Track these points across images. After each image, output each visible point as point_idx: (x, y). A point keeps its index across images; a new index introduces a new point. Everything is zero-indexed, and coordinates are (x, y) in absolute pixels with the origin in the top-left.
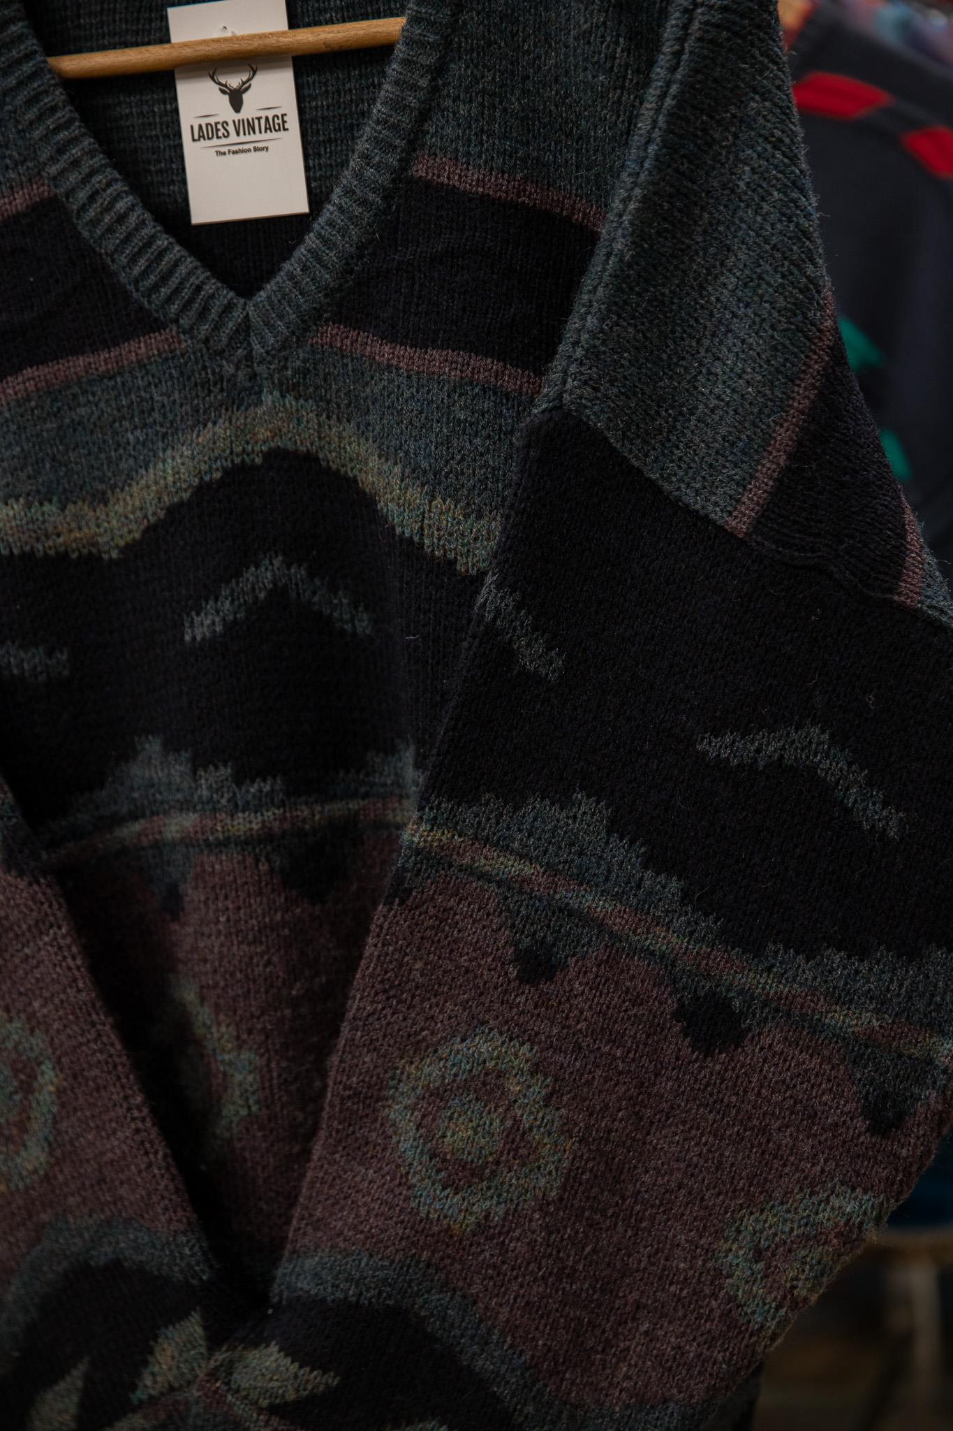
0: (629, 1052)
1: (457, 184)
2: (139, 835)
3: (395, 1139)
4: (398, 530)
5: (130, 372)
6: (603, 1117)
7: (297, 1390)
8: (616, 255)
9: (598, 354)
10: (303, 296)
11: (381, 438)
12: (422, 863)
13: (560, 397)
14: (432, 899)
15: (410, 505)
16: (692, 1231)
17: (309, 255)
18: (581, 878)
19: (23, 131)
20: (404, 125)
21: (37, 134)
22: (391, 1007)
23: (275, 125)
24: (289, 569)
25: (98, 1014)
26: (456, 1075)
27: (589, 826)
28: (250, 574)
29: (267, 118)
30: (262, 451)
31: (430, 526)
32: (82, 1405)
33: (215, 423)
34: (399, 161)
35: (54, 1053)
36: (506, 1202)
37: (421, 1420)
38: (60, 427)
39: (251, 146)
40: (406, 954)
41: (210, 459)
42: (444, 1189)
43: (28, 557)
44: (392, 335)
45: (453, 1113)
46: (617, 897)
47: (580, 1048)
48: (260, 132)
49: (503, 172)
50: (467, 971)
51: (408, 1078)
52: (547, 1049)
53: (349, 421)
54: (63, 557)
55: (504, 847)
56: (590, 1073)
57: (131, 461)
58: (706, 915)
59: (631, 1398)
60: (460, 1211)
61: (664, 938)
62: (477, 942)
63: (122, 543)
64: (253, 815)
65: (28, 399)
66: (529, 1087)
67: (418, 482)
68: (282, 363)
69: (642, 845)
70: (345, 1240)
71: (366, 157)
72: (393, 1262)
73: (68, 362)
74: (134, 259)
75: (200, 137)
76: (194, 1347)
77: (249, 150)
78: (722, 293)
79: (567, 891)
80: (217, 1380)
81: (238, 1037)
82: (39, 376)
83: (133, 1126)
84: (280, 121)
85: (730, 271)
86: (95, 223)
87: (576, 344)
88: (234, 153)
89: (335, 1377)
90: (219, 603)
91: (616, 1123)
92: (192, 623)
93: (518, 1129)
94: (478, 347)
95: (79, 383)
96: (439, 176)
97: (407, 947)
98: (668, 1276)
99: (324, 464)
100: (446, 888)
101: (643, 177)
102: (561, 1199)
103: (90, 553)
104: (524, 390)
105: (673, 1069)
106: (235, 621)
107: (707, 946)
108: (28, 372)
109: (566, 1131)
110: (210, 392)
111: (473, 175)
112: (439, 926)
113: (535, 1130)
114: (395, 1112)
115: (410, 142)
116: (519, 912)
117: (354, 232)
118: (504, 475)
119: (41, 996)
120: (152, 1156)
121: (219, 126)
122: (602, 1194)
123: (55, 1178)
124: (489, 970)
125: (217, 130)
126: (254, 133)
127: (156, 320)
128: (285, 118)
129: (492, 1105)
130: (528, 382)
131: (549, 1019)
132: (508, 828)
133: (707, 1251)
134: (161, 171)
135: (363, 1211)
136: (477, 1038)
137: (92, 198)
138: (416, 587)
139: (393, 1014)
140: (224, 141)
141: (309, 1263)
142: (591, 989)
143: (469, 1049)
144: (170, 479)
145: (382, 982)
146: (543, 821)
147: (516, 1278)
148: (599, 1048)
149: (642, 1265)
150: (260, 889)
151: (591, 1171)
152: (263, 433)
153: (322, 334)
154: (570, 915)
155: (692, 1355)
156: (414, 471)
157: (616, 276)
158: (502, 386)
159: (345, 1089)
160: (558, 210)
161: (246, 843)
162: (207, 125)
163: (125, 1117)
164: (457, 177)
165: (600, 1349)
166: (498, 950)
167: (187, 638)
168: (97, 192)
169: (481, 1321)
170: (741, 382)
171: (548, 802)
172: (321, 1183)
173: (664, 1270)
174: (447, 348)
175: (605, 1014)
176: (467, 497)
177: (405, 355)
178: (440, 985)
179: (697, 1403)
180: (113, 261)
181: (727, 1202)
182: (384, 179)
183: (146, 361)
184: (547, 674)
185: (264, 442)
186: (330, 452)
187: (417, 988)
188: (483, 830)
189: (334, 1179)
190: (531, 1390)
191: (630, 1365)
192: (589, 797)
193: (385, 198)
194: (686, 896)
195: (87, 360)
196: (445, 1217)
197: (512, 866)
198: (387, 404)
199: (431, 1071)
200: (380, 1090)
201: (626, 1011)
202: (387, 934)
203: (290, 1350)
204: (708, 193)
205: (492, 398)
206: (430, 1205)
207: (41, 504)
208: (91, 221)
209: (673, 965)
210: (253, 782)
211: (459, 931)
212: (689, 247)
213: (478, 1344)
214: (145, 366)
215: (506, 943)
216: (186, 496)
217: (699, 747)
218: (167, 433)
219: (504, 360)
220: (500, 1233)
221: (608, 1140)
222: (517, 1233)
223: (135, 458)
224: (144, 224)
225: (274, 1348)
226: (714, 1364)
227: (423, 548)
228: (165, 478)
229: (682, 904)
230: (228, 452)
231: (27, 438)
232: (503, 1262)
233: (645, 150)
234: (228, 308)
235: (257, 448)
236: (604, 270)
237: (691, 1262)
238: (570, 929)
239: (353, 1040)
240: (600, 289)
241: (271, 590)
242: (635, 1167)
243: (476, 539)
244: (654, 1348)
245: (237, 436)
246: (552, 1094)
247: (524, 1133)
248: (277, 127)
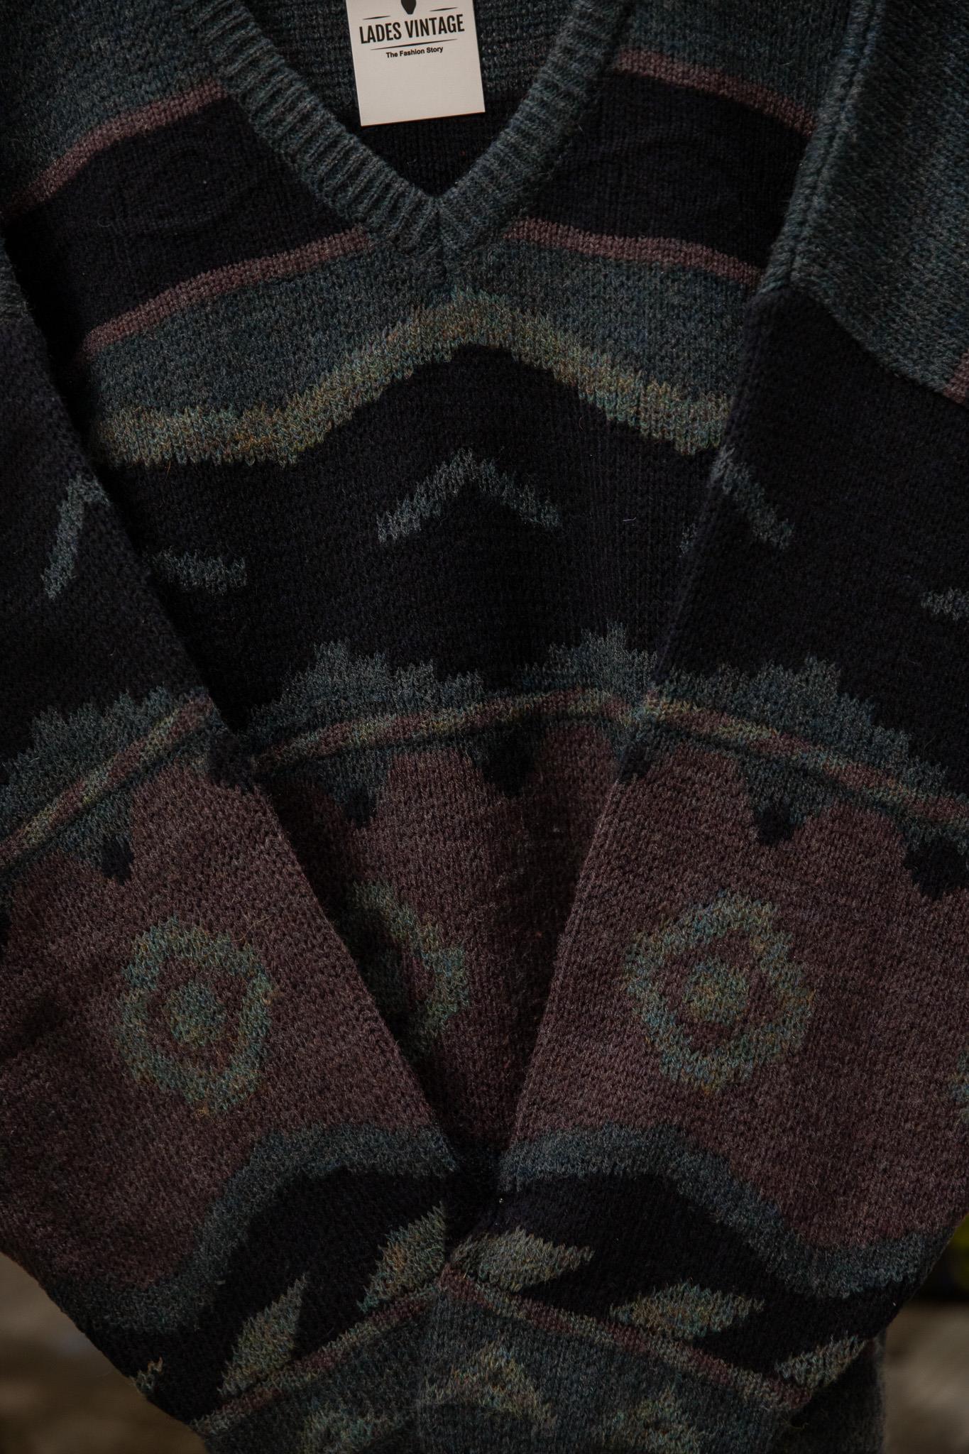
0: (863, 902)
1: (663, 76)
2: (319, 744)
3: (635, 1012)
4: (609, 417)
5: (312, 274)
6: (841, 968)
7: (553, 1270)
8: (840, 138)
9: (825, 232)
10: (501, 192)
11: (584, 328)
12: (661, 736)
13: (787, 275)
14: (671, 770)
15: (623, 390)
16: (925, 1067)
17: (507, 150)
18: (815, 738)
19: (196, 31)
20: (610, 20)
21: (213, 33)
22: (627, 882)
23: (450, 25)
24: (478, 465)
25: (321, 918)
26: (700, 940)
27: (821, 687)
28: (442, 472)
29: (441, 19)
30: (451, 348)
31: (646, 410)
32: (301, 1323)
33: (404, 321)
34: (604, 54)
35: (269, 965)
36: (754, 1058)
37: (672, 1284)
38: (234, 333)
39: (424, 47)
40: (643, 828)
41: (401, 357)
42: (693, 1052)
43: (205, 465)
44: (598, 226)
45: (699, 978)
46: (850, 755)
47: (818, 903)
48: (434, 33)
49: (705, 65)
50: (707, 838)
51: (647, 949)
52: (788, 906)
53: (544, 314)
54: (240, 465)
55: (742, 713)
56: (827, 925)
57: (312, 364)
58: (933, 764)
59: (874, 1234)
60: (710, 1073)
61: (895, 789)
62: (716, 809)
63: (302, 447)
64: (456, 710)
65: (203, 306)
66: (773, 944)
67: (632, 368)
68: (476, 259)
69: (871, 702)
70: (590, 1116)
71: (568, 51)
72: (645, 1130)
73: (244, 265)
74: (321, 157)
75: (369, 39)
76: (429, 1245)
77: (422, 51)
78: (932, 174)
79: (803, 751)
80: (463, 1272)
81: (446, 934)
82: (214, 281)
83: (366, 1027)
84: (456, 22)
85: (939, 151)
86: (277, 122)
87: (802, 224)
88: (406, 54)
89: (590, 1251)
90: (415, 501)
91: (852, 972)
92: (386, 522)
93: (764, 986)
94: (688, 235)
95: (256, 288)
96: (644, 69)
97: (645, 820)
98: (903, 1114)
99: (516, 358)
100: (685, 759)
101: (864, 62)
102: (805, 1050)
103: (267, 460)
104: (731, 275)
105: (904, 915)
106: (432, 518)
107: (935, 794)
108: (202, 277)
109: (808, 984)
110: (398, 290)
111: (679, 69)
112: (677, 797)
113: (780, 986)
114: (633, 986)
115: (614, 37)
116: (757, 775)
117: (557, 126)
118: (717, 357)
119: (253, 907)
120: (388, 1055)
121: (390, 28)
122: (840, 1042)
123: (267, 1093)
124: (730, 835)
125: (388, 32)
126: (428, 34)
127: (341, 220)
128: (461, 19)
129: (738, 966)
130: (734, 267)
131: (788, 877)
132: (745, 695)
133: (941, 1084)
134: (325, 74)
135: (608, 1085)
136: (720, 902)
137: (273, 98)
138: (631, 470)
139: (631, 888)
140: (395, 42)
141: (548, 1146)
142: (827, 845)
143: (712, 913)
144: (359, 378)
145: (618, 858)
146: (779, 687)
147: (766, 1131)
148: (835, 901)
149: (878, 1107)
150: (465, 783)
151: (831, 1020)
152: (453, 329)
153: (518, 228)
154: (805, 775)
155: (931, 1185)
156: (626, 357)
157: (840, 158)
158: (712, 271)
159: (579, 968)
160: (752, 103)
161: (450, 739)
162: (377, 26)
163: (357, 1019)
164: (663, 70)
165: (842, 1191)
166: (737, 814)
167: (382, 538)
168: (279, 92)
169: (733, 1177)
170: (955, 256)
171: (781, 667)
172: (553, 1066)
173: (898, 1109)
174: (659, 236)
175: (841, 867)
176: (683, 379)
177: (611, 246)
178: (678, 855)
179: (939, 1230)
180: (294, 162)
181: (958, 1036)
182: (590, 72)
183: (330, 261)
184: (778, 544)
185: (454, 339)
186: (524, 345)
187: (654, 859)
188: (721, 699)
189: (568, 1059)
190: (783, 1239)
191: (870, 1204)
192: (819, 659)
193: (588, 91)
194: (913, 749)
195: (265, 263)
196: (696, 1079)
197: (751, 732)
198: (591, 294)
199: (673, 939)
200: (616, 965)
201: (860, 863)
202: (624, 810)
203: (540, 1230)
204: (916, 78)
205: (704, 282)
206: (680, 1071)
207: (218, 411)
208: (272, 121)
209: (903, 815)
210: (454, 677)
211: (698, 800)
212: (900, 131)
213: (732, 1199)
214: (329, 266)
215: (745, 807)
216: (377, 395)
217: (924, 605)
218: (353, 333)
219: (712, 247)
220: (749, 1089)
221: (845, 990)
222: (765, 1087)
223: (317, 361)
224: (329, 123)
225: (519, 1233)
226: (953, 1190)
227: (639, 432)
228: (354, 379)
229: (911, 756)
230: (419, 349)
231: (203, 345)
232: (753, 1118)
233: (864, 37)
234: (419, 206)
235: (447, 346)
236: (827, 153)
237: (925, 1097)
238: (807, 788)
239: (588, 919)
240: (825, 171)
241: (463, 486)
242: (869, 1013)
243: (694, 420)
244: (893, 1185)
245: (426, 334)
246: (794, 949)
247: (769, 990)
248: (452, 28)
